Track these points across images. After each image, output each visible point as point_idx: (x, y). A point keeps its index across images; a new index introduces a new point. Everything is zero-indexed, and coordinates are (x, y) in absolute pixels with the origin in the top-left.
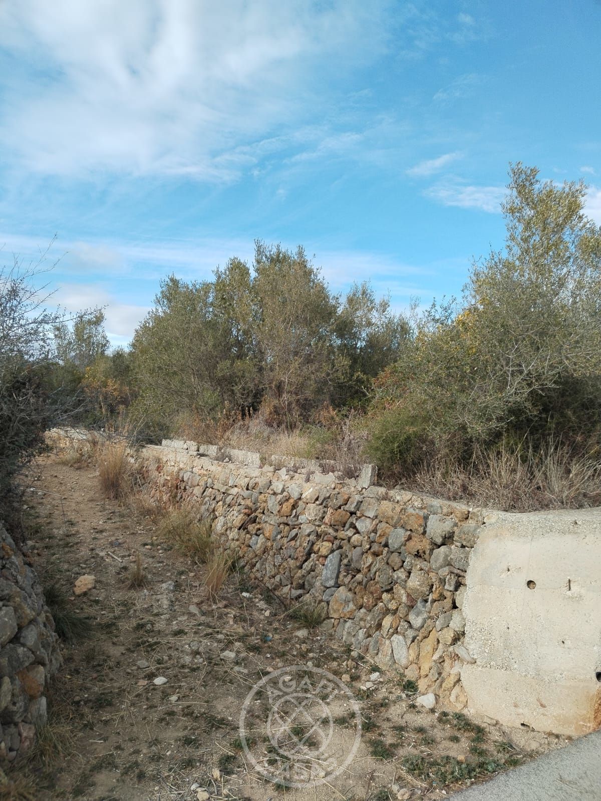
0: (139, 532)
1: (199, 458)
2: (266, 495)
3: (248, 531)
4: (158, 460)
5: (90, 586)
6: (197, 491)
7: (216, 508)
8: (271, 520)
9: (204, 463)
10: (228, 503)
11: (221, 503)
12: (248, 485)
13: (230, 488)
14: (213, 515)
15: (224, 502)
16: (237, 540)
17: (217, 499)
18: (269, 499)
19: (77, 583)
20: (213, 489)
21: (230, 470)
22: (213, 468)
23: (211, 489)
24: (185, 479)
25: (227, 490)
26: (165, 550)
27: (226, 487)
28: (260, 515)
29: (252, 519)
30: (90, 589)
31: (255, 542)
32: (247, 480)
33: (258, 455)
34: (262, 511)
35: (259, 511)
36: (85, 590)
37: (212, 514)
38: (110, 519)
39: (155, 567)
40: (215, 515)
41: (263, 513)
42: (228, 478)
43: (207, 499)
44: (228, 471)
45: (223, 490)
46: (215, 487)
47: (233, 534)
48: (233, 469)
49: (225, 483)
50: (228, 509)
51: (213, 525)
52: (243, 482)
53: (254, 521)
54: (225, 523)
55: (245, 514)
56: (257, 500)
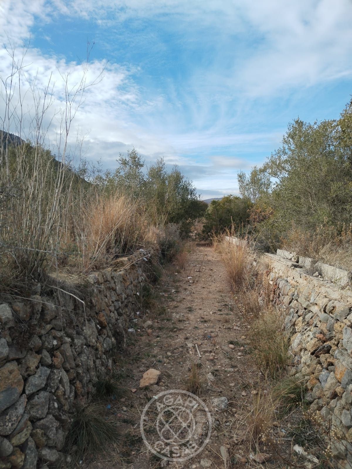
0: (235, 327)
1: (294, 268)
2: (342, 324)
3: (319, 360)
4: (268, 266)
5: (152, 382)
6: (286, 300)
7: (296, 323)
8: (344, 360)
9: (295, 274)
10: (307, 320)
11: (301, 318)
12: (326, 306)
13: (311, 305)
14: (293, 329)
15: (304, 318)
16: (309, 366)
17: (299, 313)
18: (344, 331)
19: (145, 375)
20: (297, 301)
21: (313, 286)
22: (301, 281)
23: (296, 301)
24: (280, 287)
25: (308, 305)
26: (246, 353)
27: (307, 303)
28: (334, 348)
29: (326, 349)
30: (152, 385)
31: (325, 378)
32: (325, 300)
33: (346, 273)
34: (336, 343)
35: (333, 341)
36: (147, 384)
37: (293, 327)
38: (220, 310)
39: (226, 371)
40: (294, 329)
41: (337, 345)
42: (310, 294)
43: (292, 310)
44: (311, 286)
45: (304, 306)
46: (299, 300)
47: (306, 357)
48: (316, 285)
49: (307, 299)
50: (306, 327)
51: (292, 339)
52: (322, 302)
53: (328, 351)
54: (300, 343)
55: (320, 339)
56: (333, 328)
